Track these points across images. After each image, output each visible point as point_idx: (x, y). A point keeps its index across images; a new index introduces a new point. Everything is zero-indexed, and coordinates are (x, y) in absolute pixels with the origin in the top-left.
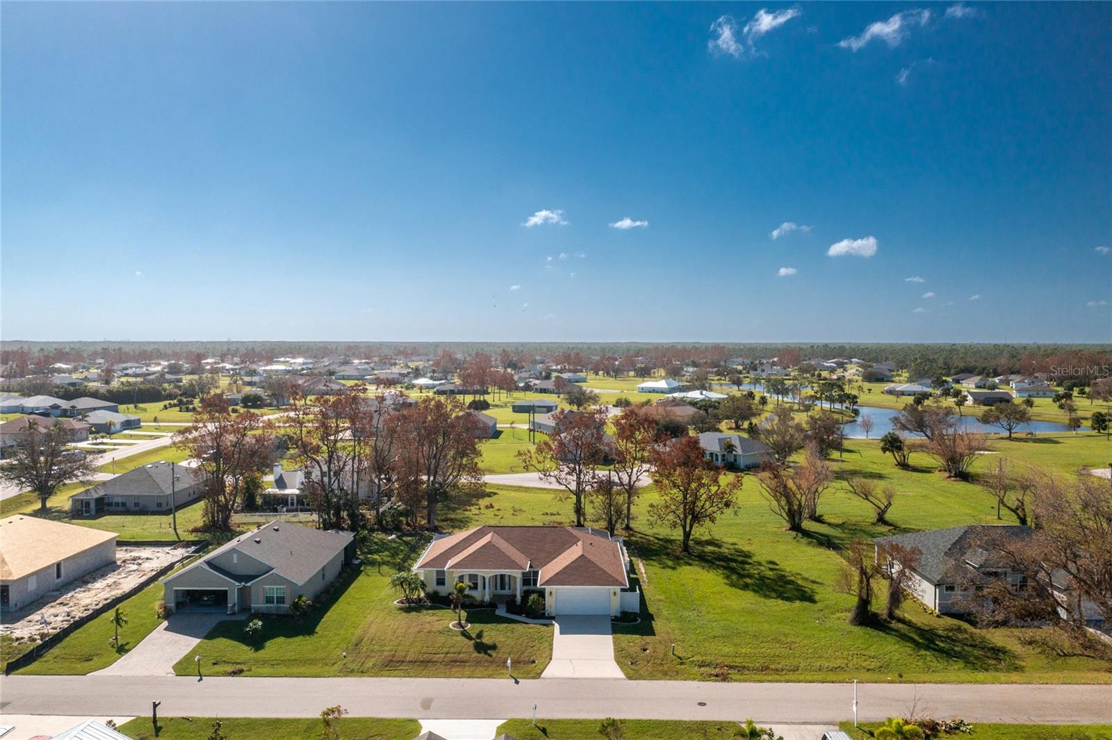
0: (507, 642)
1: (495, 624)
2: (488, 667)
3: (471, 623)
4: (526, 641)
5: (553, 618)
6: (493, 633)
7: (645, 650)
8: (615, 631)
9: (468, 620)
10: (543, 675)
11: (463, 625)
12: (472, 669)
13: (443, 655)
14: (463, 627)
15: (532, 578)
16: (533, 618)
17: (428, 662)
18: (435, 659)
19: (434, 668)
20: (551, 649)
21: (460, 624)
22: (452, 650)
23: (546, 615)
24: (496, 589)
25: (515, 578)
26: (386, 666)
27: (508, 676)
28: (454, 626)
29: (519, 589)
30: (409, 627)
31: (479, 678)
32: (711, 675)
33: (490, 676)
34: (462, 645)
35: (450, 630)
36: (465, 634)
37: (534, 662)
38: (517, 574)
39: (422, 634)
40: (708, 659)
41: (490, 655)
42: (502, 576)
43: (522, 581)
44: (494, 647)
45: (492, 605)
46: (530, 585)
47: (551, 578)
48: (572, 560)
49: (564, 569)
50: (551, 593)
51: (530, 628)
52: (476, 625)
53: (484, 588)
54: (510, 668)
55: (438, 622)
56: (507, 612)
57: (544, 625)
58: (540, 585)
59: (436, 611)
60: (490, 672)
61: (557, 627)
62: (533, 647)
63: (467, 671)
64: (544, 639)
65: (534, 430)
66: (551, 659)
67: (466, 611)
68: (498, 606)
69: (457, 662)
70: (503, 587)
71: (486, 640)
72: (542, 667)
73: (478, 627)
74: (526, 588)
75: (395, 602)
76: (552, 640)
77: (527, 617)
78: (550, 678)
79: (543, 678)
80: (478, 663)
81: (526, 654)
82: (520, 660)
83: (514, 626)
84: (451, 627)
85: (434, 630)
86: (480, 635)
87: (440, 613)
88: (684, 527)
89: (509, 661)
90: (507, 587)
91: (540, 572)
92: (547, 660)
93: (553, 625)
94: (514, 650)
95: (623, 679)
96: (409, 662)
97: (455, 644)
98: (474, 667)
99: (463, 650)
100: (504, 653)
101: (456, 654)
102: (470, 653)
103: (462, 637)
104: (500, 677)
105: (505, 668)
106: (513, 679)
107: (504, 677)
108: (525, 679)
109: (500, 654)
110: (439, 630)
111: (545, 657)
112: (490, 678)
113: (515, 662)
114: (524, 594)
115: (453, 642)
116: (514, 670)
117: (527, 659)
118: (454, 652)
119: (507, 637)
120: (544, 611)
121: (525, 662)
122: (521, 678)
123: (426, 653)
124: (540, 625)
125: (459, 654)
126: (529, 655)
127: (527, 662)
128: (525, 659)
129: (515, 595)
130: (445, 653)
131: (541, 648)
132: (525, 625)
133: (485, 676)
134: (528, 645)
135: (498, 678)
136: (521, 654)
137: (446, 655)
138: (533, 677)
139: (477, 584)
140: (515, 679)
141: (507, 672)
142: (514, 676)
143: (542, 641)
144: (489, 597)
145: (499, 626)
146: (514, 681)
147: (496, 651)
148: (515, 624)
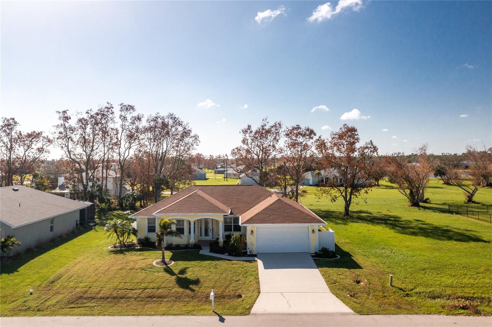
0: (210, 277)
1: (198, 261)
2: (188, 302)
3: (174, 261)
4: (230, 276)
5: (255, 256)
6: (197, 269)
7: (358, 282)
8: (319, 265)
9: (172, 259)
10: (253, 310)
11: (167, 262)
12: (169, 305)
13: (140, 291)
14: (166, 264)
15: (233, 224)
16: (235, 256)
17: (121, 298)
18: (130, 295)
19: (125, 305)
20: (258, 283)
21: (163, 262)
22: (151, 285)
23: (248, 253)
24: (201, 236)
25: (217, 222)
26: (72, 303)
27: (211, 312)
28: (157, 263)
29: (221, 234)
30: (113, 265)
31: (175, 315)
32: (456, 307)
33: (188, 313)
34: (163, 281)
35: (152, 267)
36: (169, 271)
37: (240, 296)
38: (220, 218)
39: (124, 271)
40: (438, 290)
41: (193, 290)
42: (206, 221)
43: (224, 227)
44: (197, 282)
45: (197, 246)
46: (231, 231)
47: (252, 217)
48: (271, 203)
49: (264, 210)
50: (252, 231)
51: (232, 264)
52: (180, 262)
53: (190, 233)
54: (213, 303)
55: (142, 261)
56: (210, 252)
57: (246, 261)
58: (242, 224)
59: (144, 252)
60: (190, 309)
61: (260, 263)
62: (237, 281)
63: (163, 308)
64: (249, 274)
65: (226, 177)
66: (259, 292)
67: (172, 252)
68: (202, 248)
69: (154, 297)
70: (206, 234)
71: (189, 275)
72: (250, 301)
73: (182, 264)
74: (228, 233)
75: (109, 247)
76: (258, 274)
77: (230, 255)
78: (262, 315)
79: (255, 314)
80: (178, 298)
81: (231, 288)
82: (224, 294)
83: (217, 262)
84: (155, 265)
85: (137, 267)
86: (183, 272)
87: (146, 253)
88: (345, 198)
89: (212, 294)
90: (210, 234)
91: (240, 217)
92: (255, 294)
93: (256, 261)
94: (218, 284)
95: (351, 314)
96: (101, 298)
97: (155, 280)
98: (172, 303)
99: (163, 286)
100: (207, 288)
101: (155, 289)
102: (170, 288)
103: (165, 273)
104: (201, 314)
105: (207, 303)
106: (218, 316)
107: (206, 314)
108: (231, 315)
109: (203, 288)
110: (141, 267)
111: (252, 291)
112: (189, 315)
113: (219, 297)
114: (226, 238)
115: (154, 278)
116: (219, 304)
117: (232, 293)
118: (153, 287)
119: (210, 273)
120: (246, 251)
121: (230, 296)
122: (227, 315)
123: (123, 289)
124: (243, 261)
125: (157, 290)
126: (234, 289)
127: (232, 296)
128: (230, 293)
129: (218, 239)
130: (142, 289)
131: (246, 282)
132: (228, 261)
133: (183, 312)
134: (232, 279)
135: (198, 315)
136: (226, 288)
137: (144, 290)
138: (240, 312)
139: (184, 230)
140: (219, 315)
141: (210, 308)
142: (218, 313)
143: (247, 275)
144: (194, 241)
145: (202, 263)
146: (219, 318)
147: (199, 286)
148: (218, 261)
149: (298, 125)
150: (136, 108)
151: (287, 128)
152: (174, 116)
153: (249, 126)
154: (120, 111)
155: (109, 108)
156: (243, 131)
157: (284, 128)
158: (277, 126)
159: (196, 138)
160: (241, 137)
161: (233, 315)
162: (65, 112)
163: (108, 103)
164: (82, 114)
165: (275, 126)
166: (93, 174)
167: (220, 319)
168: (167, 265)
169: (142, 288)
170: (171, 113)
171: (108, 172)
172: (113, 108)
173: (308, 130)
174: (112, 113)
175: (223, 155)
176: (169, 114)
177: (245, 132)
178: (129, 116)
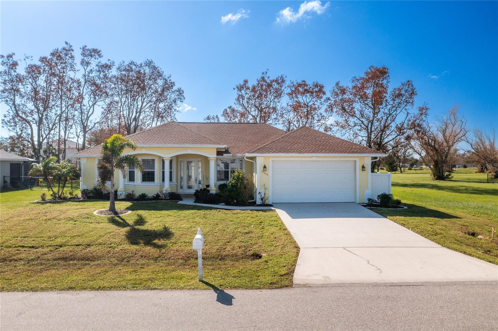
2: (144, 266)
3: (133, 210)
4: (232, 227)
5: (270, 206)
8: (384, 214)
9: (130, 208)
10: (299, 276)
11: (119, 211)
13: (48, 249)
14: (116, 213)
15: (229, 170)
16: (237, 204)
18: (23, 256)
20: (289, 235)
21: (113, 210)
23: (259, 202)
24: (181, 188)
25: (207, 159)
27: (195, 282)
28: (100, 213)
29: (213, 179)
33: (136, 286)
34: (102, 234)
35: (89, 217)
36: (118, 222)
37: (257, 256)
38: (211, 153)
45: (175, 196)
46: (228, 180)
47: (265, 146)
49: (282, 137)
50: (265, 167)
51: (234, 214)
52: (140, 212)
53: (163, 180)
54: (200, 267)
55: (75, 210)
56: (196, 201)
57: (258, 210)
59: (85, 203)
60: (144, 276)
61: (281, 213)
62: (247, 233)
64: (266, 224)
67: (132, 203)
68: (183, 199)
69: (74, 259)
72: (284, 262)
73: (143, 214)
74: (222, 183)
75: (35, 201)
76: (283, 223)
77: (228, 204)
79: (306, 286)
81: (235, 243)
82: (224, 253)
84: (96, 214)
85: (62, 216)
92: (291, 249)
93: (273, 210)
97: (88, 233)
98: (106, 268)
100: (187, 244)
101: (81, 247)
102: (112, 245)
103: (109, 224)
104: (169, 286)
105: (187, 267)
106: (213, 290)
107: (182, 285)
108: (247, 288)
109: (179, 244)
110: (70, 216)
111: (281, 246)
112: (137, 290)
113: (214, 257)
114: (220, 189)
115: (86, 230)
116: (213, 269)
117: (240, 251)
118: (78, 243)
119: (194, 223)
120: (253, 201)
121: (237, 256)
122: (236, 288)
123: (15, 247)
124: (251, 210)
125: (86, 247)
126: (243, 244)
127: (241, 256)
128: (235, 251)
129: (208, 186)
130: (54, 246)
131: (264, 234)
132: (225, 211)
133: (124, 283)
134: (236, 231)
135: (161, 289)
136: (225, 244)
137: (57, 249)
138: (270, 282)
139: (154, 175)
140: (215, 289)
141: (192, 274)
142: (213, 283)
143: (262, 225)
144: (170, 189)
145: (181, 212)
146: (217, 294)
147: (171, 241)
148: (209, 210)
149: (304, 81)
150: (103, 53)
151: (292, 82)
152: (153, 64)
153: (246, 81)
154: (81, 54)
155: (68, 50)
156: (238, 88)
157: (287, 83)
158: (280, 81)
159: (180, 92)
160: (235, 94)
161: (252, 288)
162: (10, 56)
163: (66, 43)
164: (32, 58)
165: (276, 81)
166: (48, 137)
167: (218, 296)
168: (118, 214)
169: (55, 244)
170: (150, 60)
171: (67, 134)
172: (73, 50)
173: (316, 86)
174: (72, 57)
175: (212, 116)
176: (147, 60)
177: (240, 88)
178: (94, 63)
